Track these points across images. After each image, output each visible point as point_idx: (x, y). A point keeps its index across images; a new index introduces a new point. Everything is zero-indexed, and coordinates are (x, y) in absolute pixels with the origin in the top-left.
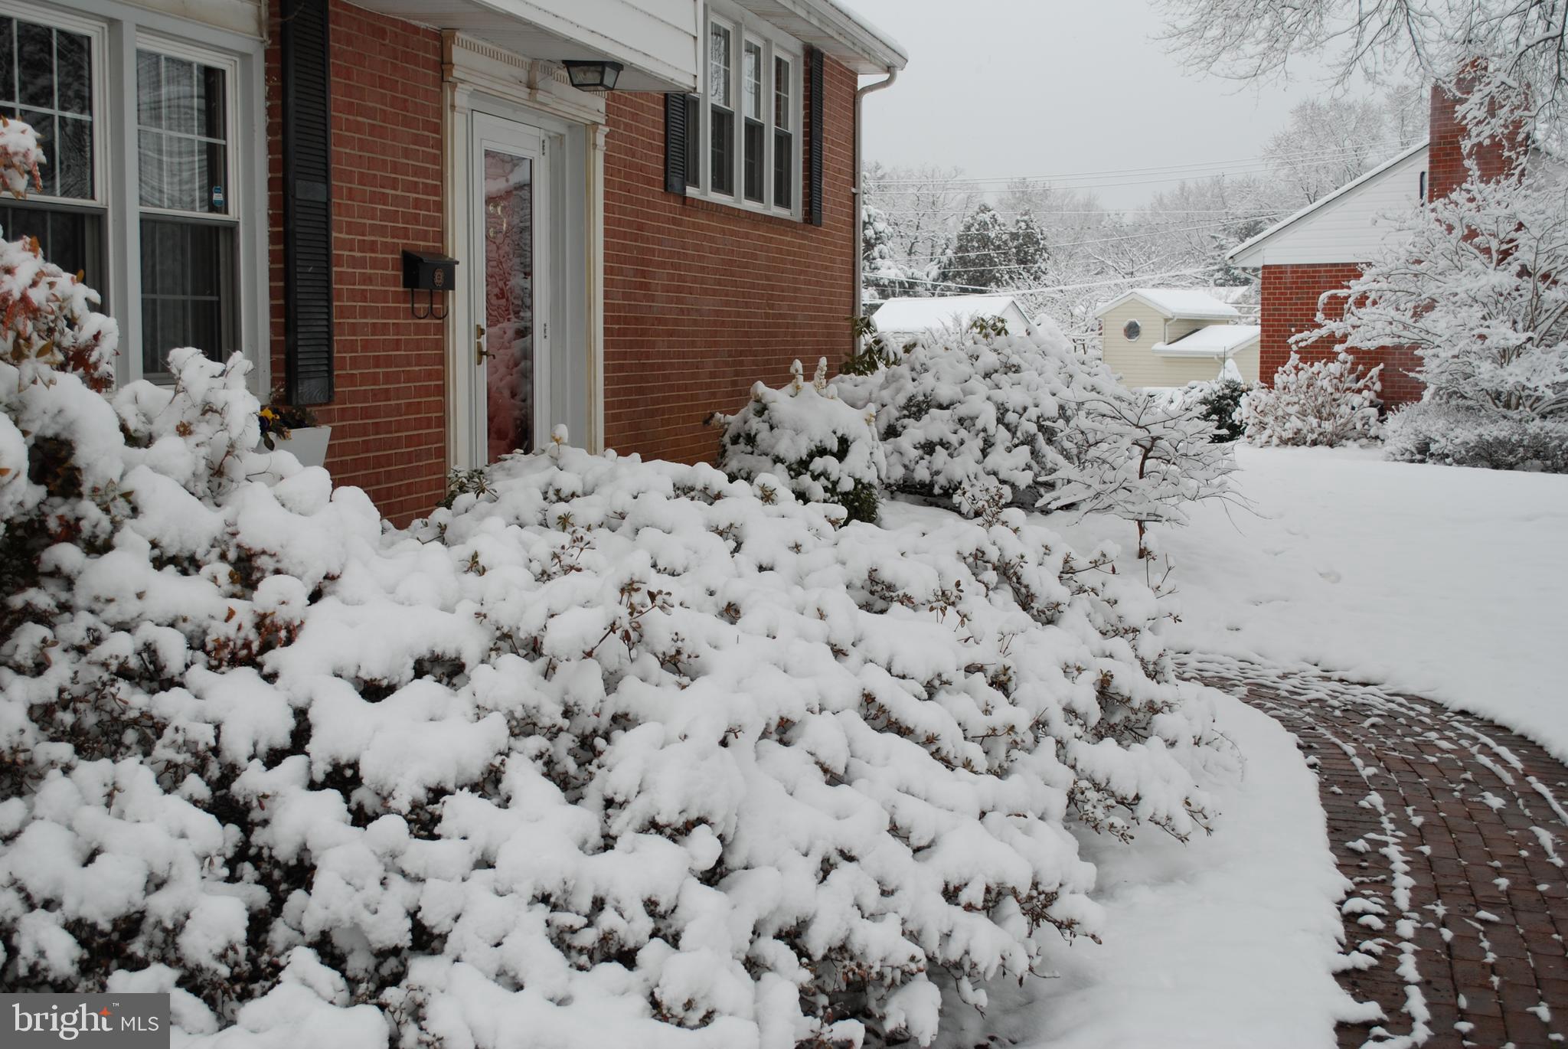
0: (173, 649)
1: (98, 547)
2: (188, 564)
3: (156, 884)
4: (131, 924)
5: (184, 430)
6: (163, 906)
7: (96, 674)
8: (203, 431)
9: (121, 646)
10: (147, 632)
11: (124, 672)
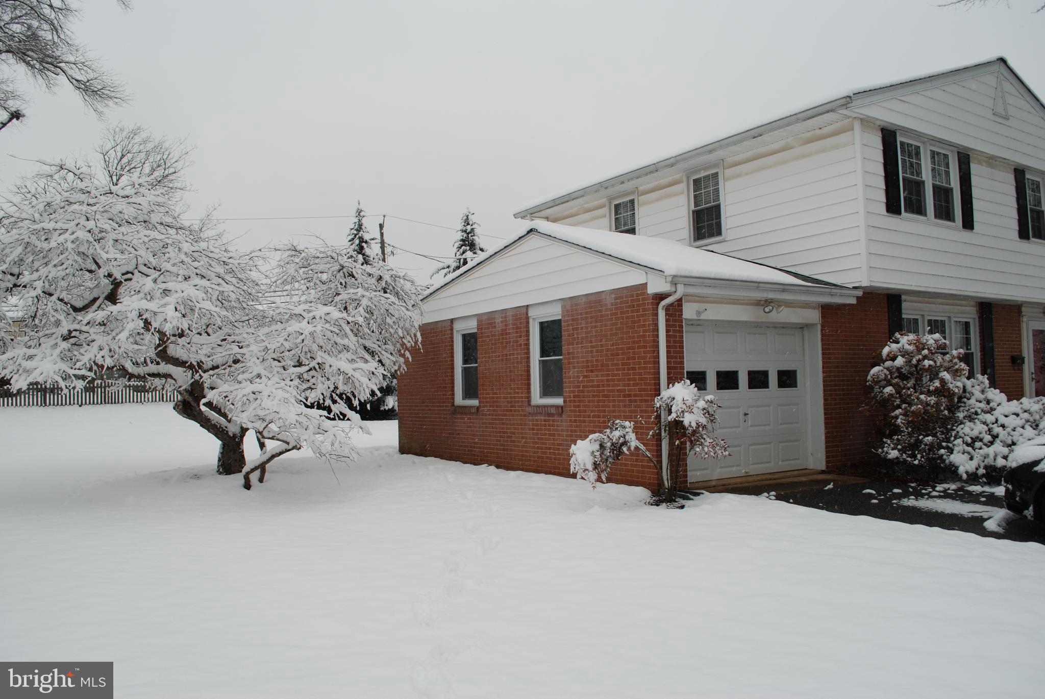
0: (979, 411)
1: (969, 399)
2: (980, 402)
3: (980, 433)
4: (977, 438)
5: (979, 385)
6: (981, 436)
7: (969, 414)
8: (981, 385)
9: (973, 410)
10: (976, 409)
11: (973, 413)
